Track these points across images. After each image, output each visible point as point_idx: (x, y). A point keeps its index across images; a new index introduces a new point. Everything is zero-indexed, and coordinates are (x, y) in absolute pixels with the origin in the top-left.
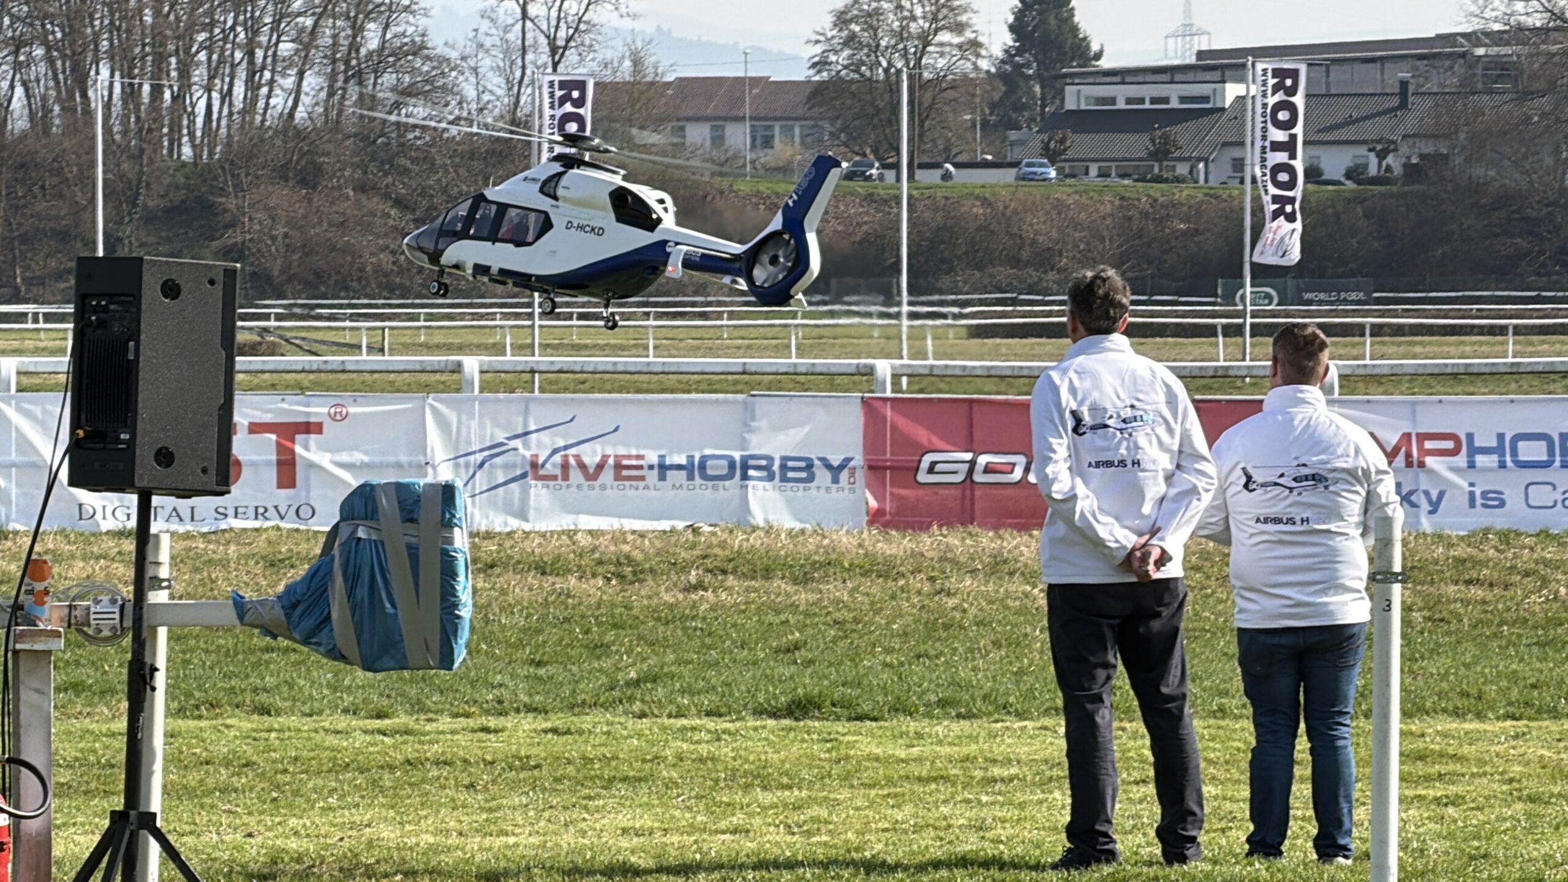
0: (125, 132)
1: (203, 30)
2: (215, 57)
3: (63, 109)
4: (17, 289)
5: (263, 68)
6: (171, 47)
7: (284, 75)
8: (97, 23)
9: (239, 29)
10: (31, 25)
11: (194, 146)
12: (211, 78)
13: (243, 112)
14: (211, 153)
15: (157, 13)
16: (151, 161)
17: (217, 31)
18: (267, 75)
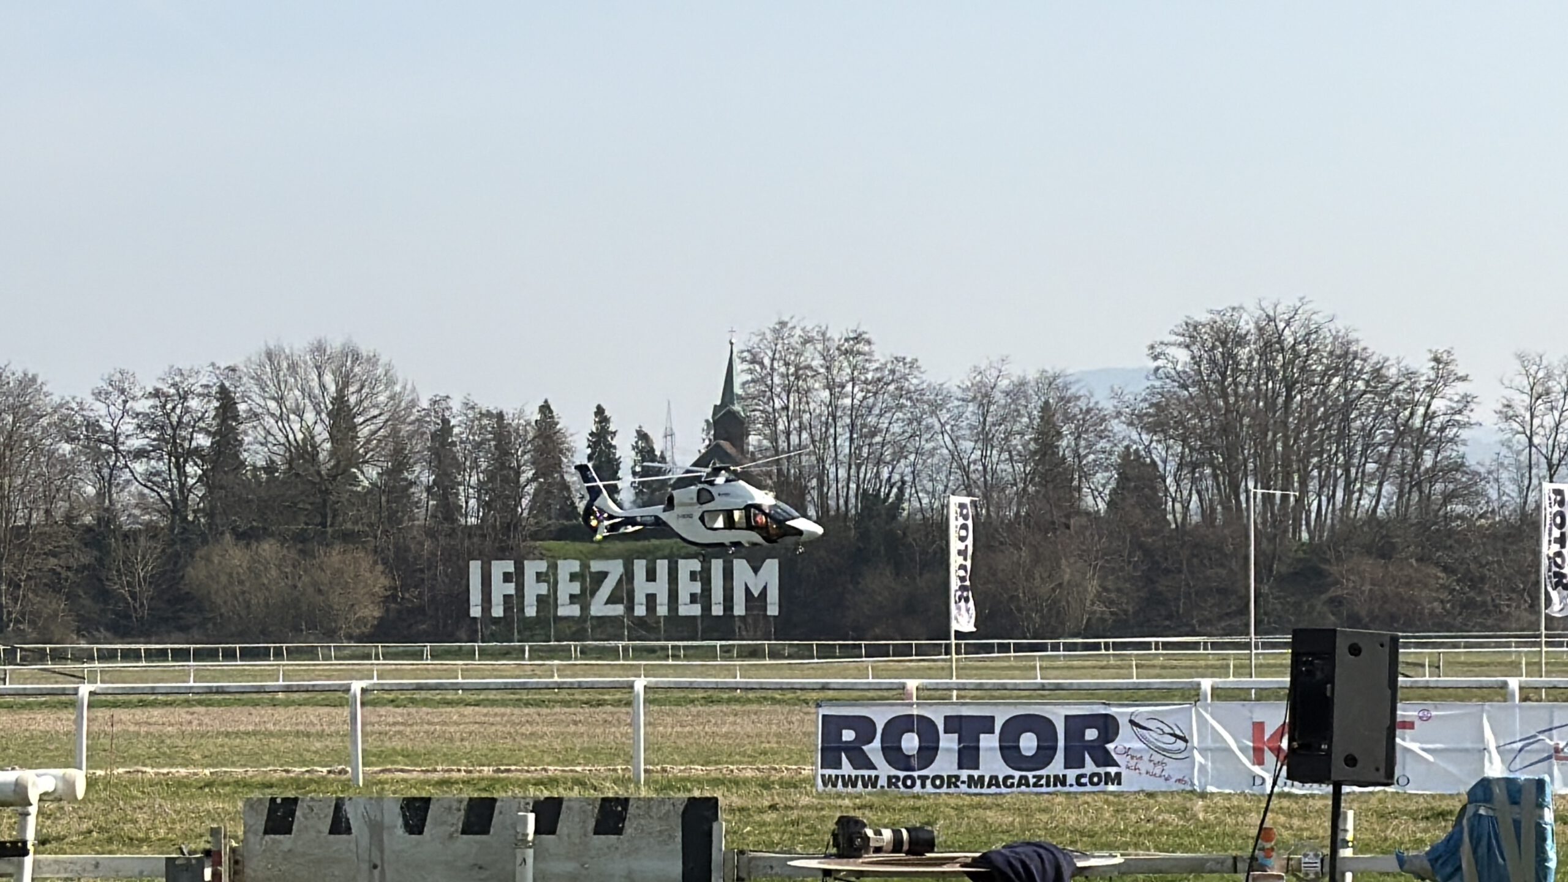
0: (1264, 523)
1: (1316, 456)
2: (1323, 473)
3: (1223, 508)
4: (1193, 626)
5: (1356, 479)
6: (1295, 467)
7: (1370, 485)
8: (1246, 452)
9: (1340, 455)
10: (1203, 453)
11: (1309, 532)
12: (1321, 487)
13: (1342, 509)
14: (1321, 537)
15: (1285, 445)
16: (1281, 541)
17: (1325, 456)
18: (1358, 485)
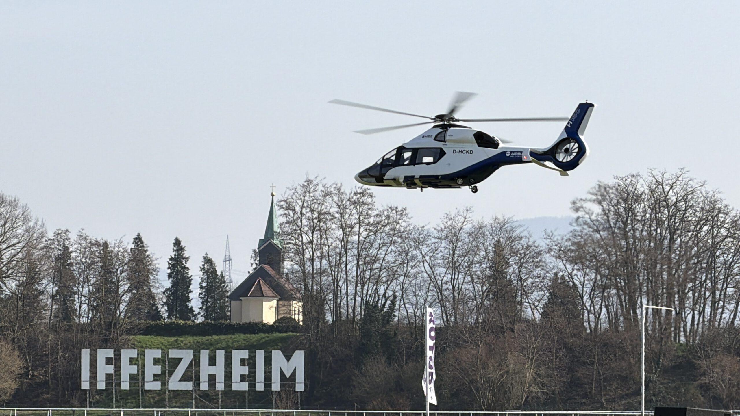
0: (654, 330)
1: (691, 282)
2: (696, 294)
3: (624, 318)
4: (602, 404)
5: (720, 300)
6: (676, 289)
7: (729, 304)
8: (641, 278)
9: (708, 281)
10: (610, 279)
11: (685, 336)
12: (695, 304)
13: (710, 321)
14: (694, 340)
15: (669, 274)
16: (666, 343)
17: (697, 282)
18: (721, 303)
